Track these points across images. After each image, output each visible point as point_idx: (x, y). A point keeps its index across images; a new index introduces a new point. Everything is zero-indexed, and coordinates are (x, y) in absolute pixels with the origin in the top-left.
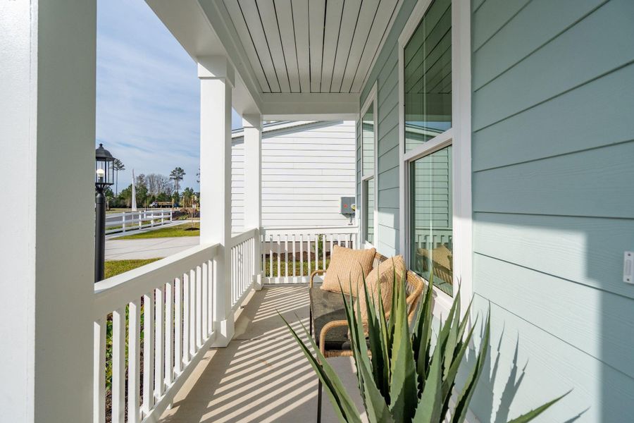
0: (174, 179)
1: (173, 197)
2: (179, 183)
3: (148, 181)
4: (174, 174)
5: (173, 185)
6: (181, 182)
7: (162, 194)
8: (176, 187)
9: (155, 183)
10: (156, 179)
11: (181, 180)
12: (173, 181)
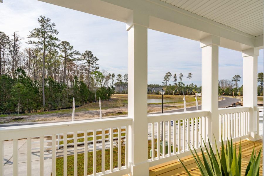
0: (234, 81)
1: (234, 90)
2: (237, 82)
3: (221, 83)
4: (234, 79)
5: (234, 84)
6: (238, 82)
7: (227, 89)
8: (236, 85)
9: (224, 83)
10: (225, 81)
11: (239, 81)
12: (234, 82)
